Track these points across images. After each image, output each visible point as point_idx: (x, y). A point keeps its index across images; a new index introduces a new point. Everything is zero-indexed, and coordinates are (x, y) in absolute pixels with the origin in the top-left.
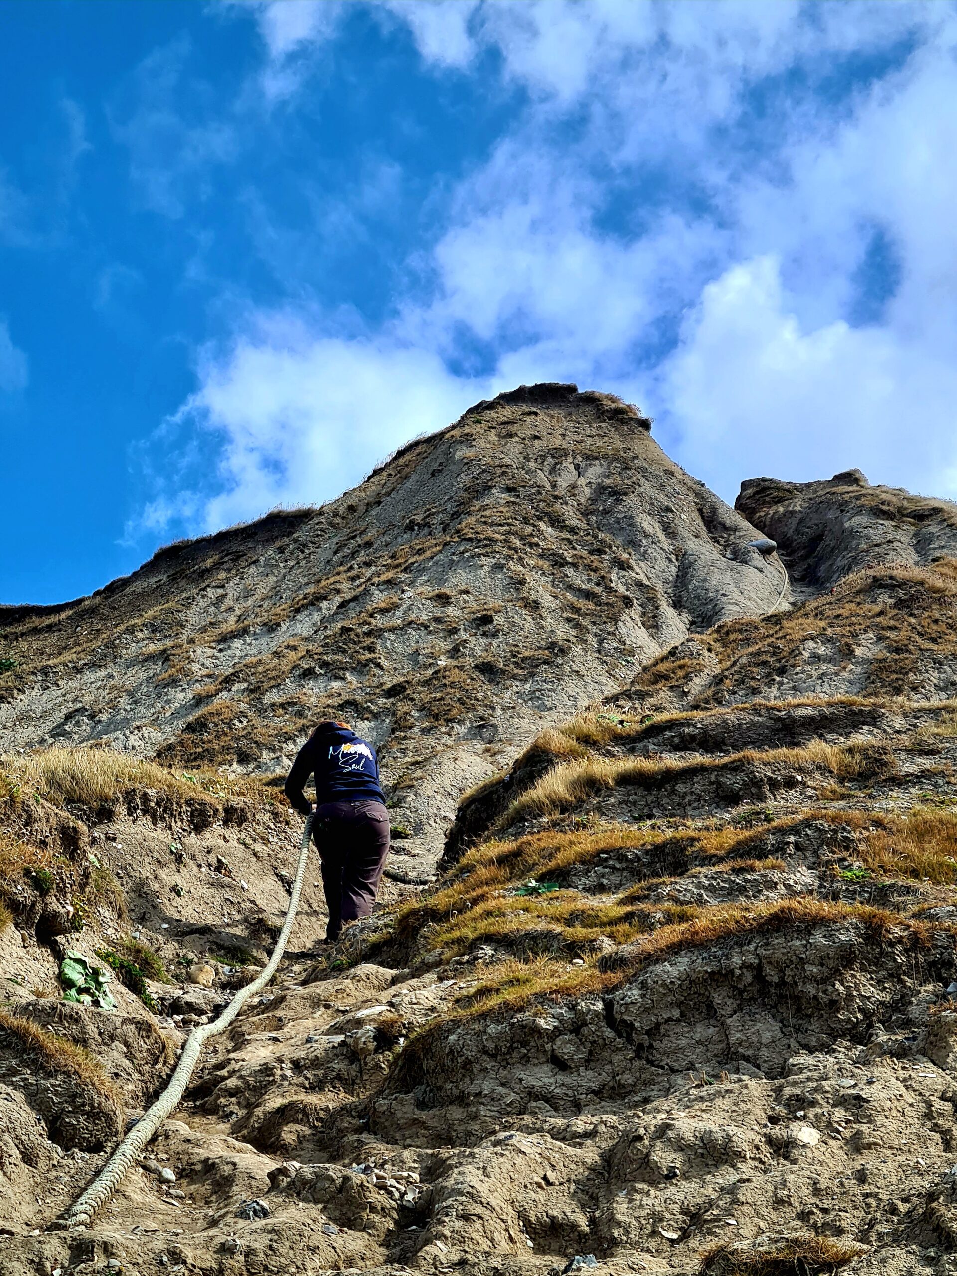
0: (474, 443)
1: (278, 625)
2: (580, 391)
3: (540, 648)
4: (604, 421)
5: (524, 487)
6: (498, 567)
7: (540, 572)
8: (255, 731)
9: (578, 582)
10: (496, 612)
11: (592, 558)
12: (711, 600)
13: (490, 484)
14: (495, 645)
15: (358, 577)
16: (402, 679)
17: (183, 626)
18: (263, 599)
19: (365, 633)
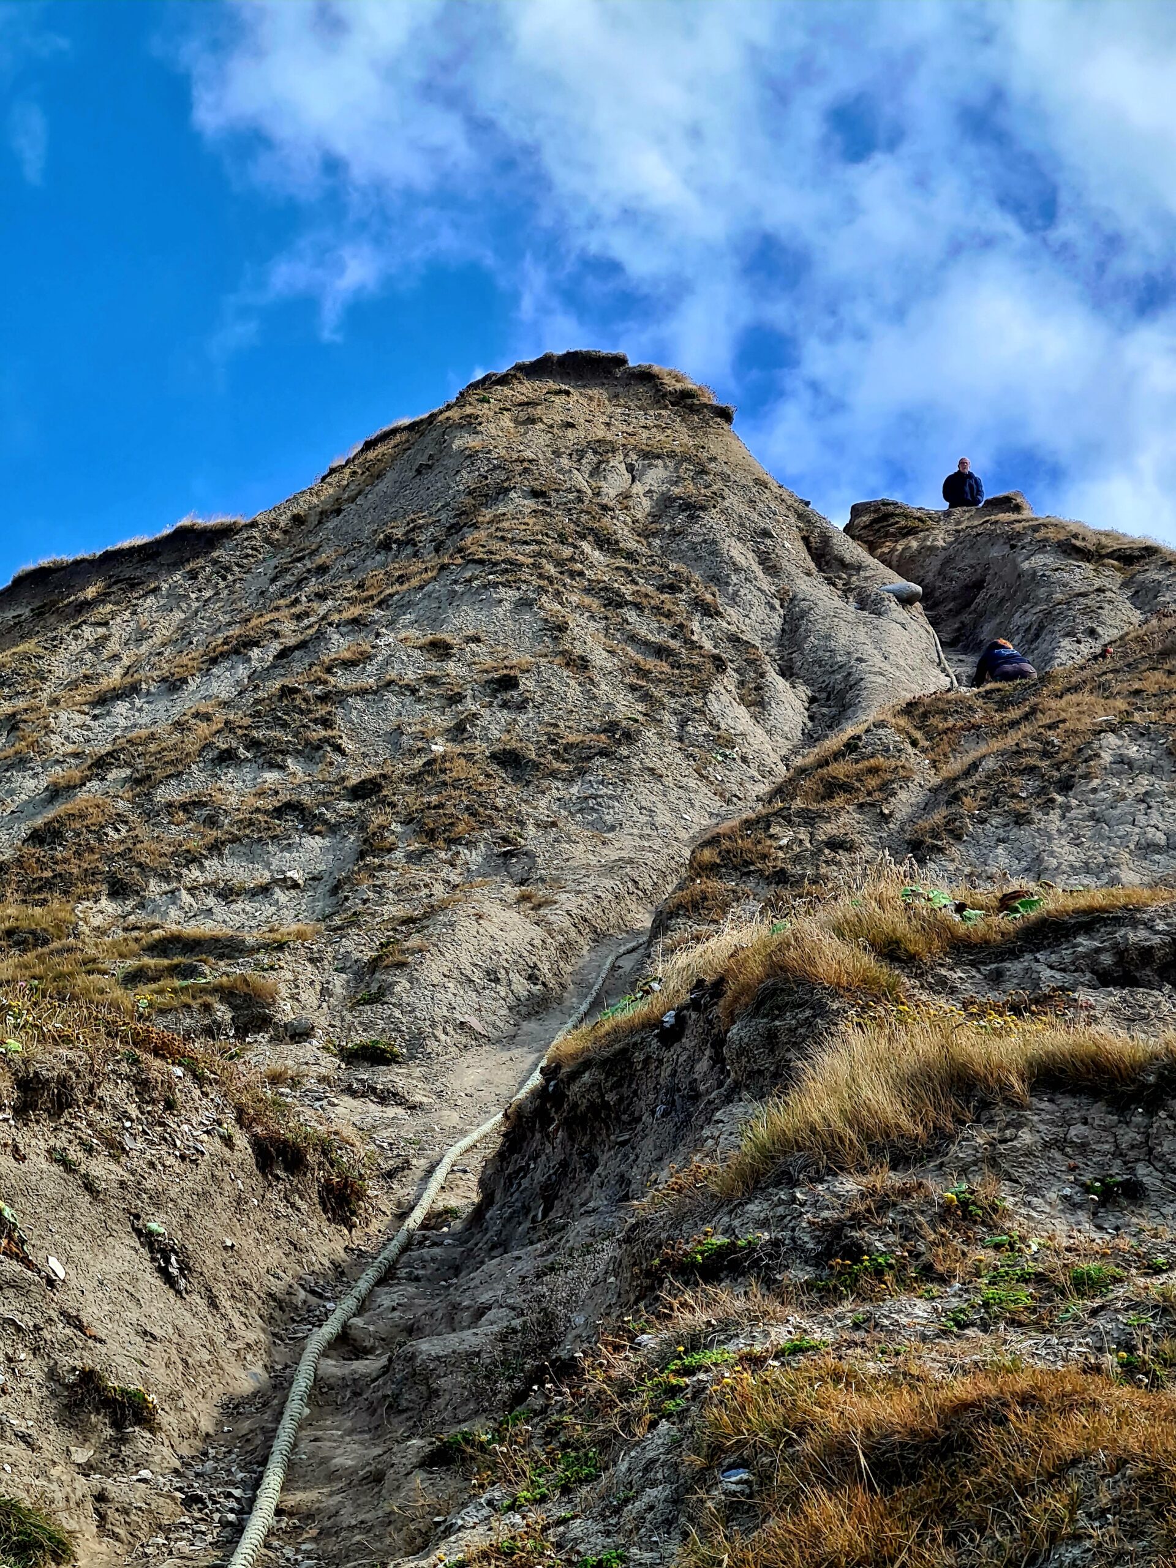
0: (479, 428)
1: (184, 681)
2: (631, 364)
3: (592, 730)
4: (666, 407)
5: (557, 491)
6: (525, 604)
7: (587, 614)
8: (138, 846)
9: (643, 632)
10: (524, 671)
11: (663, 597)
12: (841, 667)
13: (506, 485)
14: (522, 723)
15: (307, 614)
16: (375, 772)
17: (44, 679)
18: (164, 645)
19: (317, 697)
